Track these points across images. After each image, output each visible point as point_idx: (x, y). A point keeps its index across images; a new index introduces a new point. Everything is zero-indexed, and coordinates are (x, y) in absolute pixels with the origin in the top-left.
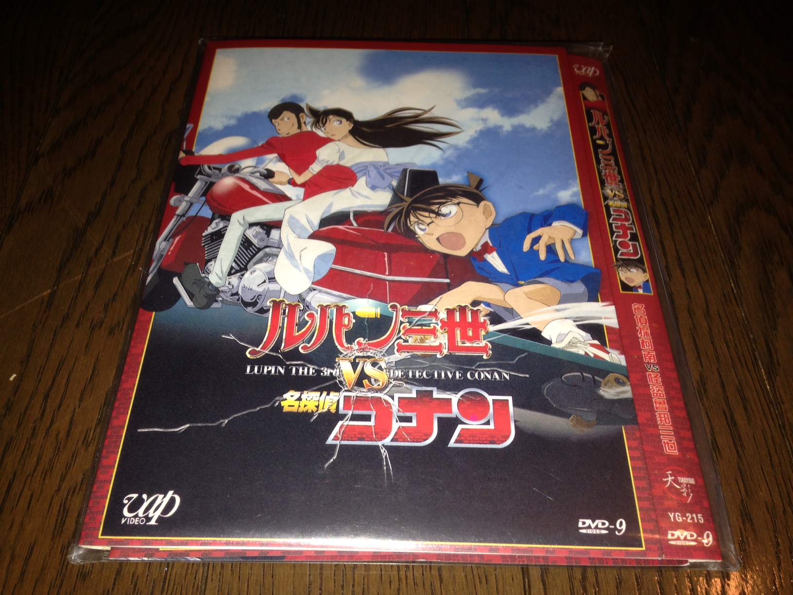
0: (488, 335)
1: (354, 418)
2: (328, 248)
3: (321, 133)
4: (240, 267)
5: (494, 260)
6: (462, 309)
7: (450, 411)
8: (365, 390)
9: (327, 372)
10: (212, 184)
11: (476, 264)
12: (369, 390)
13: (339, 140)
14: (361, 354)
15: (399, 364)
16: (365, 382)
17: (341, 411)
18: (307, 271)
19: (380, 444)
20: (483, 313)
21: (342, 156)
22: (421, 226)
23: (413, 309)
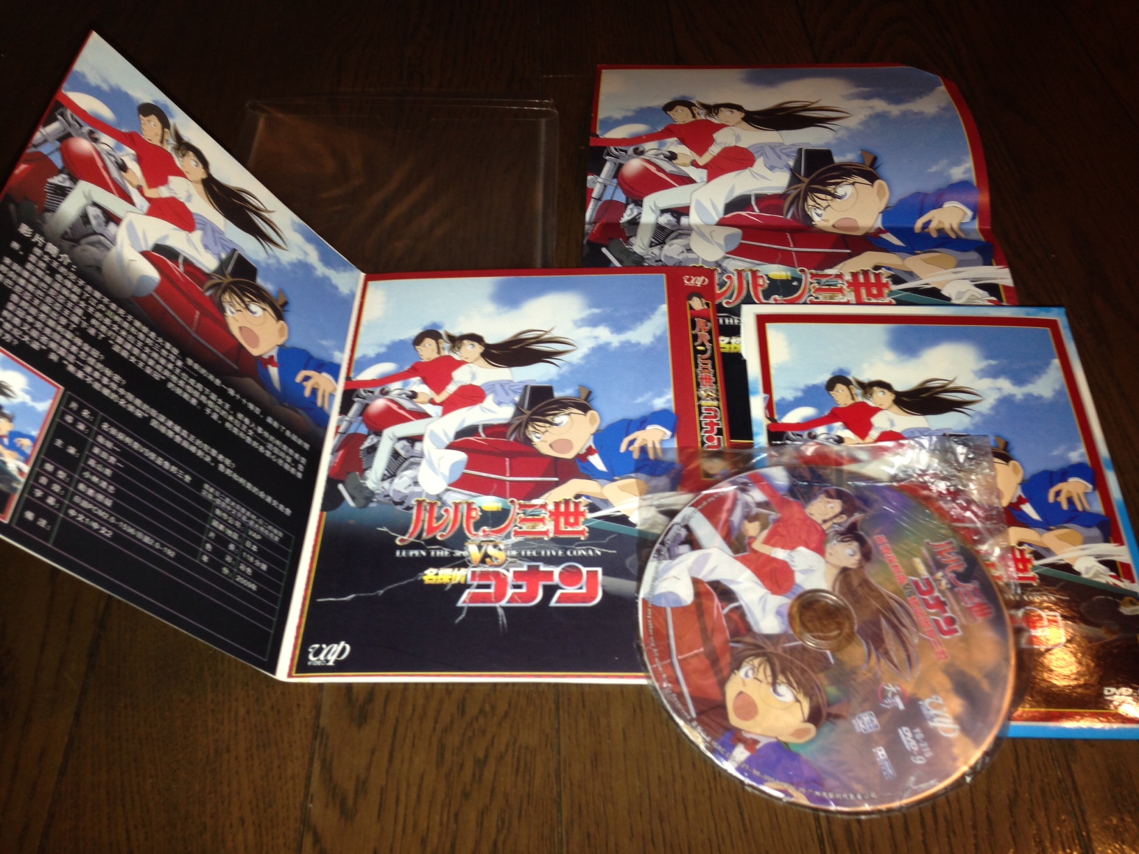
0: (587, 521)
1: (479, 587)
2: (461, 456)
3: (456, 357)
4: (391, 474)
5: (596, 461)
6: (567, 502)
7: (552, 580)
8: (486, 566)
9: (458, 553)
10: (367, 405)
11: (579, 464)
12: (491, 566)
13: (472, 363)
14: (485, 539)
15: (514, 546)
16: (488, 560)
17: (469, 582)
18: (443, 475)
19: (497, 605)
20: (584, 504)
21: (474, 376)
22: (538, 435)
23: (527, 503)
